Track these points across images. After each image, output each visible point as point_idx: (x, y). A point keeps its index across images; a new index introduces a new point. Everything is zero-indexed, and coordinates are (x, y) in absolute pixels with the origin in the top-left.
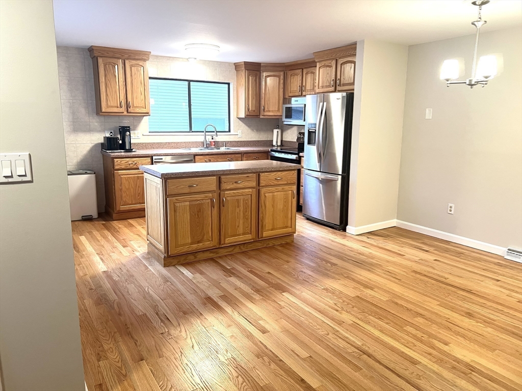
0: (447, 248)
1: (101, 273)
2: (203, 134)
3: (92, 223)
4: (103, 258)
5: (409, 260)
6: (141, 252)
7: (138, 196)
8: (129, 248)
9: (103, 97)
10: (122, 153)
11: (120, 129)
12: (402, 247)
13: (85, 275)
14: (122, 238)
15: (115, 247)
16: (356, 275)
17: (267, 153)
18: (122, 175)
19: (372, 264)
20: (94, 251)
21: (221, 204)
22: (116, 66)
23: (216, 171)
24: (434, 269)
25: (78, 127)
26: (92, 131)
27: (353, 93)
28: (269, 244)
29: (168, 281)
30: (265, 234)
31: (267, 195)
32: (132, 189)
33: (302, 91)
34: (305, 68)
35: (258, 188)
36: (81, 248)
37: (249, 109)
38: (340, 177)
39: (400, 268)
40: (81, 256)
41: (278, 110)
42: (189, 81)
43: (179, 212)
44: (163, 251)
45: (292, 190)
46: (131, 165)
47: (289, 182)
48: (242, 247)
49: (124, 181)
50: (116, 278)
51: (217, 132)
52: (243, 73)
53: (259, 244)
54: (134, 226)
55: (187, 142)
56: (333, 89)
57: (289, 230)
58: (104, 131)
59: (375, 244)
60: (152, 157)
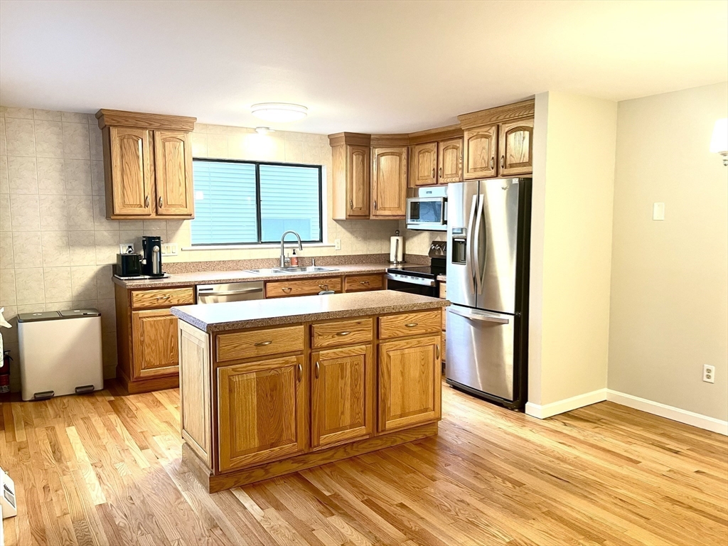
0: (710, 445)
1: (94, 510)
2: (280, 246)
3: (93, 400)
4: (103, 475)
5: (651, 472)
6: (171, 460)
7: (171, 352)
8: (149, 451)
9: (117, 190)
10: (146, 281)
11: (143, 241)
12: (630, 443)
13: (65, 514)
14: (139, 431)
15: (126, 450)
16: (563, 508)
17: (382, 275)
18: (144, 317)
19: (586, 483)
20: (87, 459)
21: (313, 373)
22: (140, 141)
23: (305, 315)
24: (701, 491)
25: (74, 239)
26: (99, 245)
27: (531, 179)
28: (395, 441)
29: (216, 526)
30: (390, 424)
31: (391, 354)
32: (161, 342)
33: (437, 176)
34: (442, 141)
35: (376, 342)
36: (66, 452)
37: (352, 206)
38: (511, 319)
39: (640, 492)
40: (63, 470)
41: (399, 207)
42: (258, 164)
43: (239, 393)
44: (209, 463)
45: (434, 345)
46: (160, 301)
47: (429, 330)
48: (349, 449)
49: (147, 328)
50: (119, 520)
51: (301, 242)
52: (343, 151)
53: (379, 442)
54: (162, 405)
55: (254, 260)
56: (493, 172)
57: (431, 415)
58: (118, 244)
59: (582, 438)
60: (196, 286)
